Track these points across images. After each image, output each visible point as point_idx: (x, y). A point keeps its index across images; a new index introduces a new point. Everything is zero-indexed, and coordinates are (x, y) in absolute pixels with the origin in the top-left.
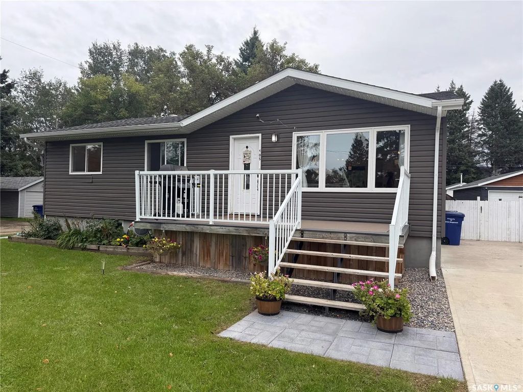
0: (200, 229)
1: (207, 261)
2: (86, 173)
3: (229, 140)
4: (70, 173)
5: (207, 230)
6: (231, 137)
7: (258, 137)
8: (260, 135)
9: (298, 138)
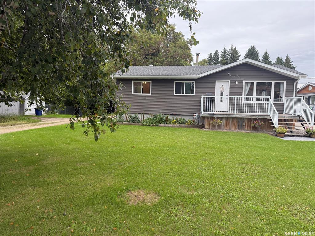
0: (231, 116)
1: (227, 128)
2: (142, 94)
3: (215, 82)
4: (132, 94)
5: (234, 116)
6: (216, 81)
7: (228, 82)
8: (229, 81)
9: (246, 83)
